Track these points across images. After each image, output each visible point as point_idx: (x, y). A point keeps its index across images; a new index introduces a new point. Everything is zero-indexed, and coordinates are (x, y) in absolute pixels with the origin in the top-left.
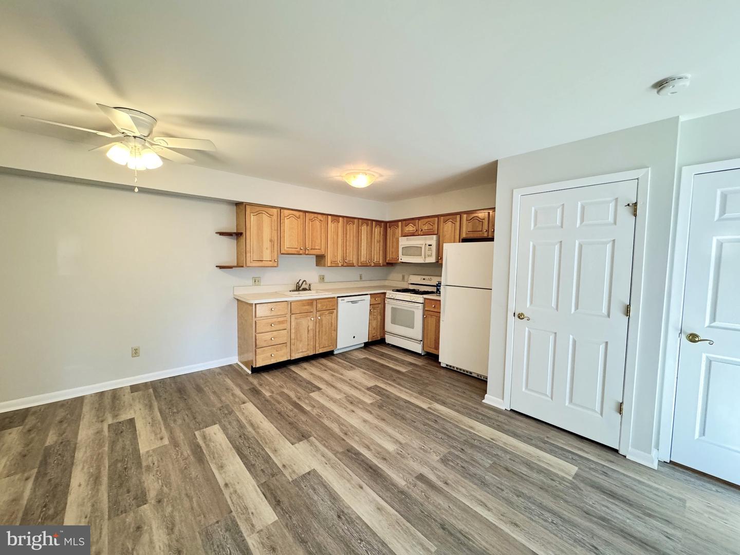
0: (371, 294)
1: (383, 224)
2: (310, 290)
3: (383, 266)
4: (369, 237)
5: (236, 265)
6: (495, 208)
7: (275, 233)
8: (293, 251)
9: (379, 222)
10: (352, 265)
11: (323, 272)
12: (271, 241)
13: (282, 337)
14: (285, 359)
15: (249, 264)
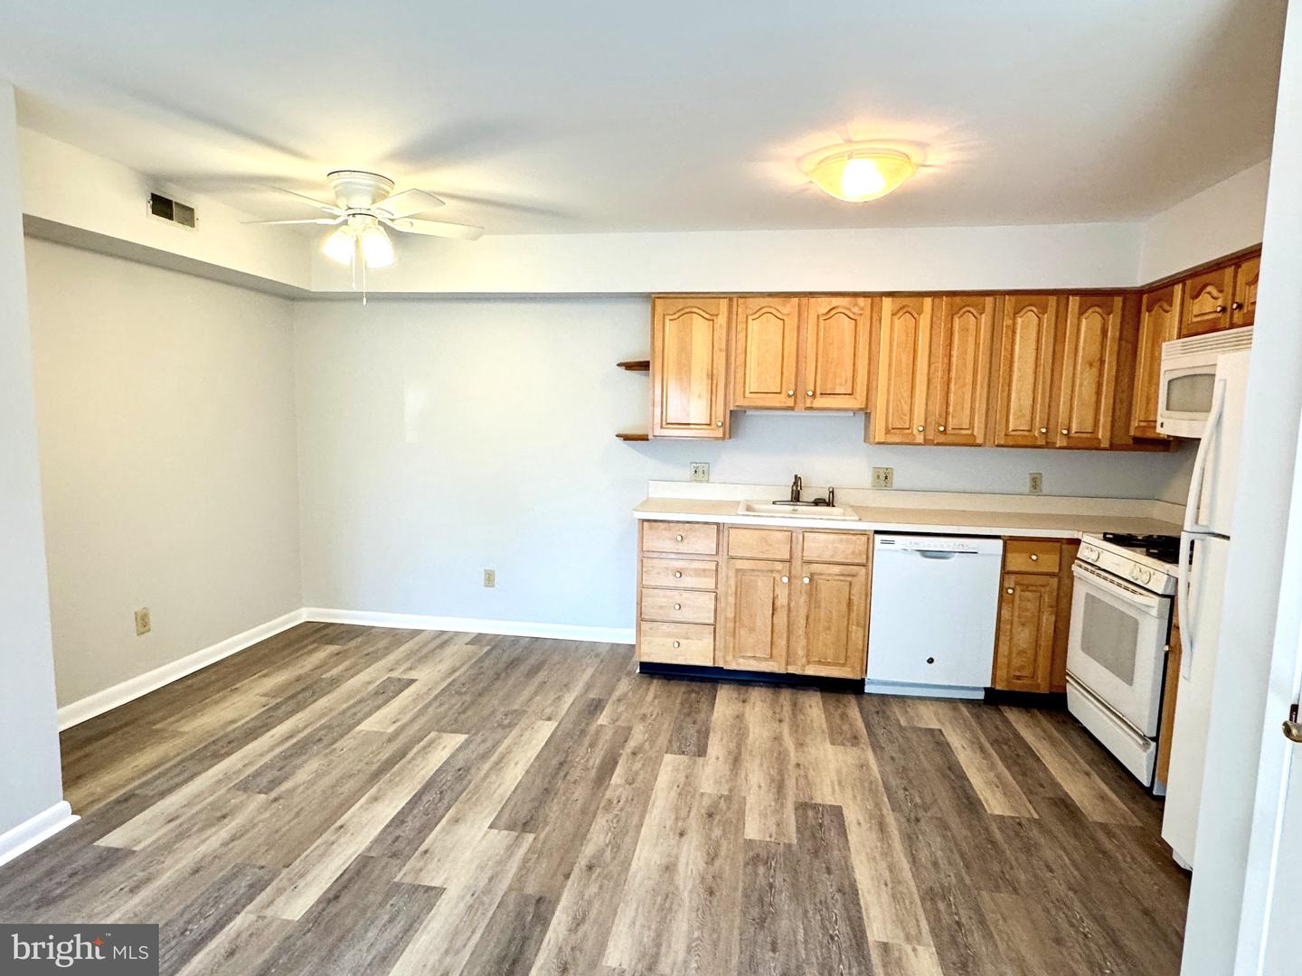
0: (1008, 539)
2: (830, 504)
4: (1048, 348)
7: (721, 358)
8: (768, 400)
9: (1096, 297)
11: (887, 459)
12: (711, 376)
13: (702, 607)
14: (709, 664)
15: (658, 432)
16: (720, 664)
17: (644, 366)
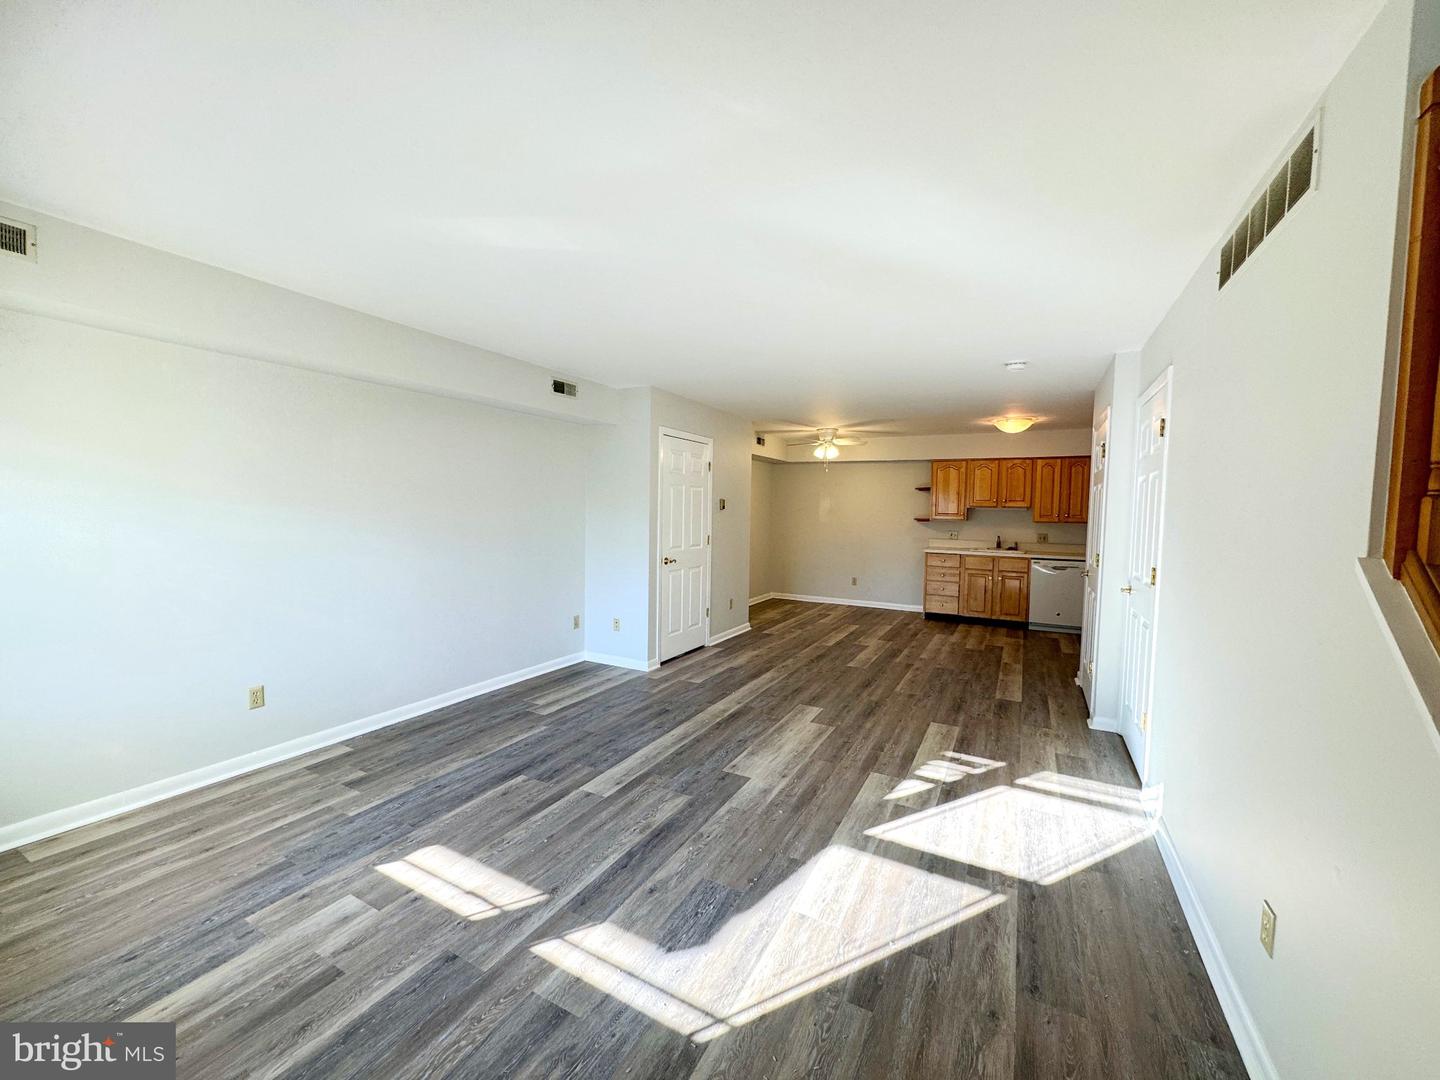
2: (1015, 549)
7: (963, 485)
8: (988, 504)
11: (1044, 530)
12: (958, 494)
13: (953, 590)
14: (956, 613)
15: (934, 517)
16: (961, 614)
17: (927, 489)
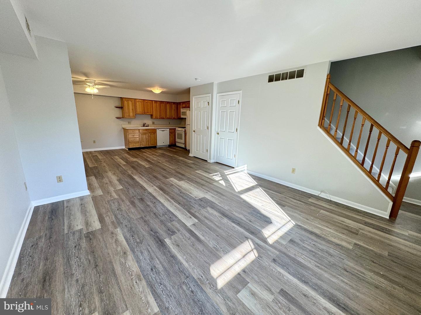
0: (170, 129)
1: (176, 104)
2: (148, 126)
3: (177, 119)
4: (170, 108)
5: (122, 117)
6: (190, 101)
7: (134, 107)
8: (140, 113)
9: (174, 103)
10: (164, 118)
11: (154, 121)
12: (132, 110)
13: (137, 140)
15: (125, 117)
16: (140, 147)
